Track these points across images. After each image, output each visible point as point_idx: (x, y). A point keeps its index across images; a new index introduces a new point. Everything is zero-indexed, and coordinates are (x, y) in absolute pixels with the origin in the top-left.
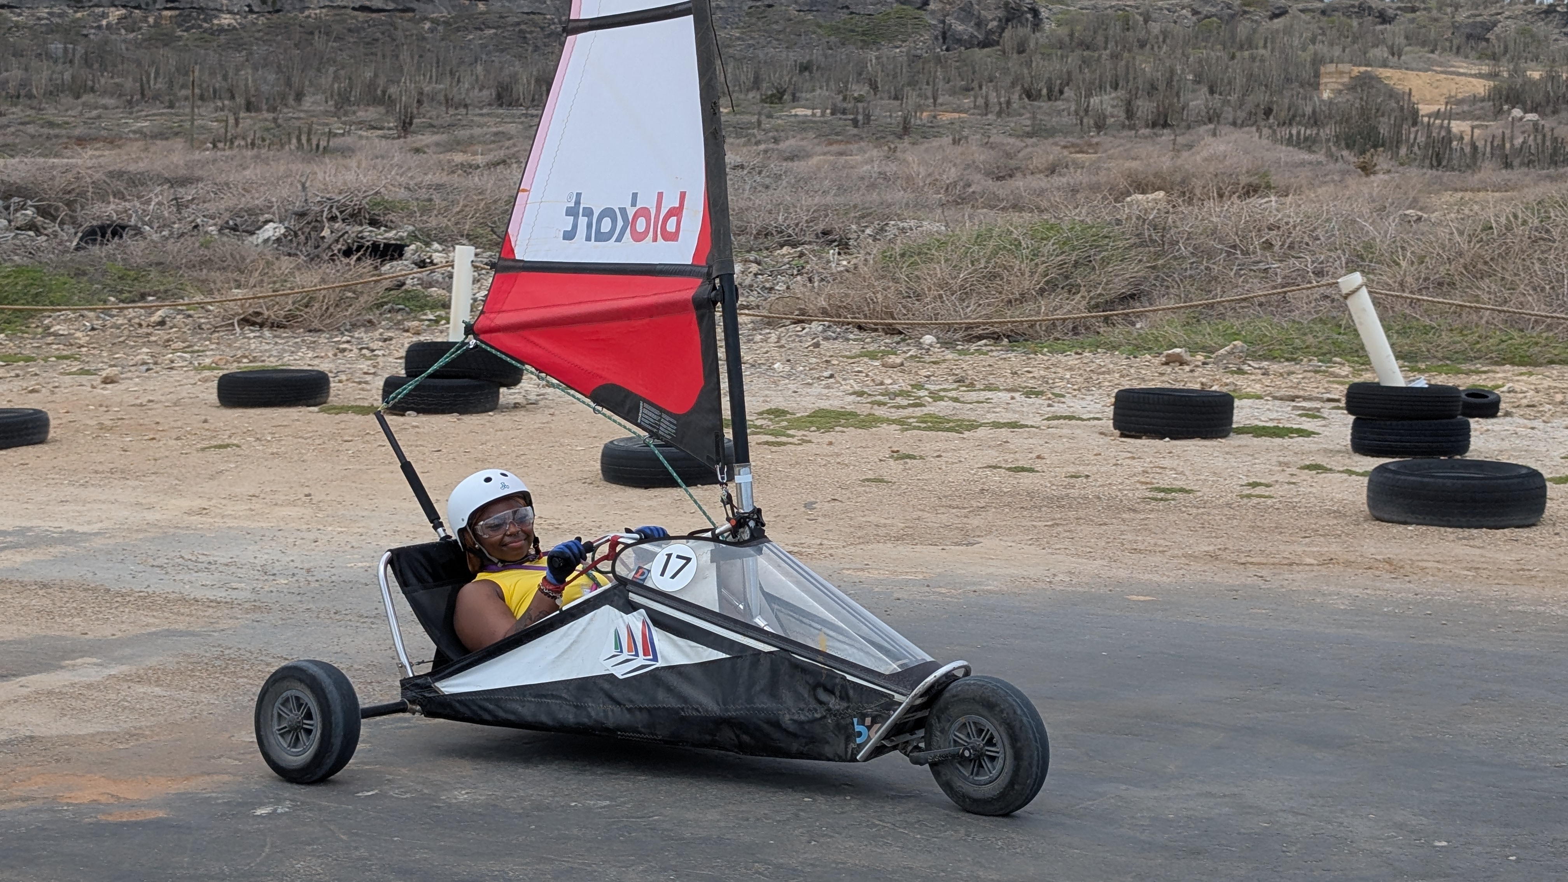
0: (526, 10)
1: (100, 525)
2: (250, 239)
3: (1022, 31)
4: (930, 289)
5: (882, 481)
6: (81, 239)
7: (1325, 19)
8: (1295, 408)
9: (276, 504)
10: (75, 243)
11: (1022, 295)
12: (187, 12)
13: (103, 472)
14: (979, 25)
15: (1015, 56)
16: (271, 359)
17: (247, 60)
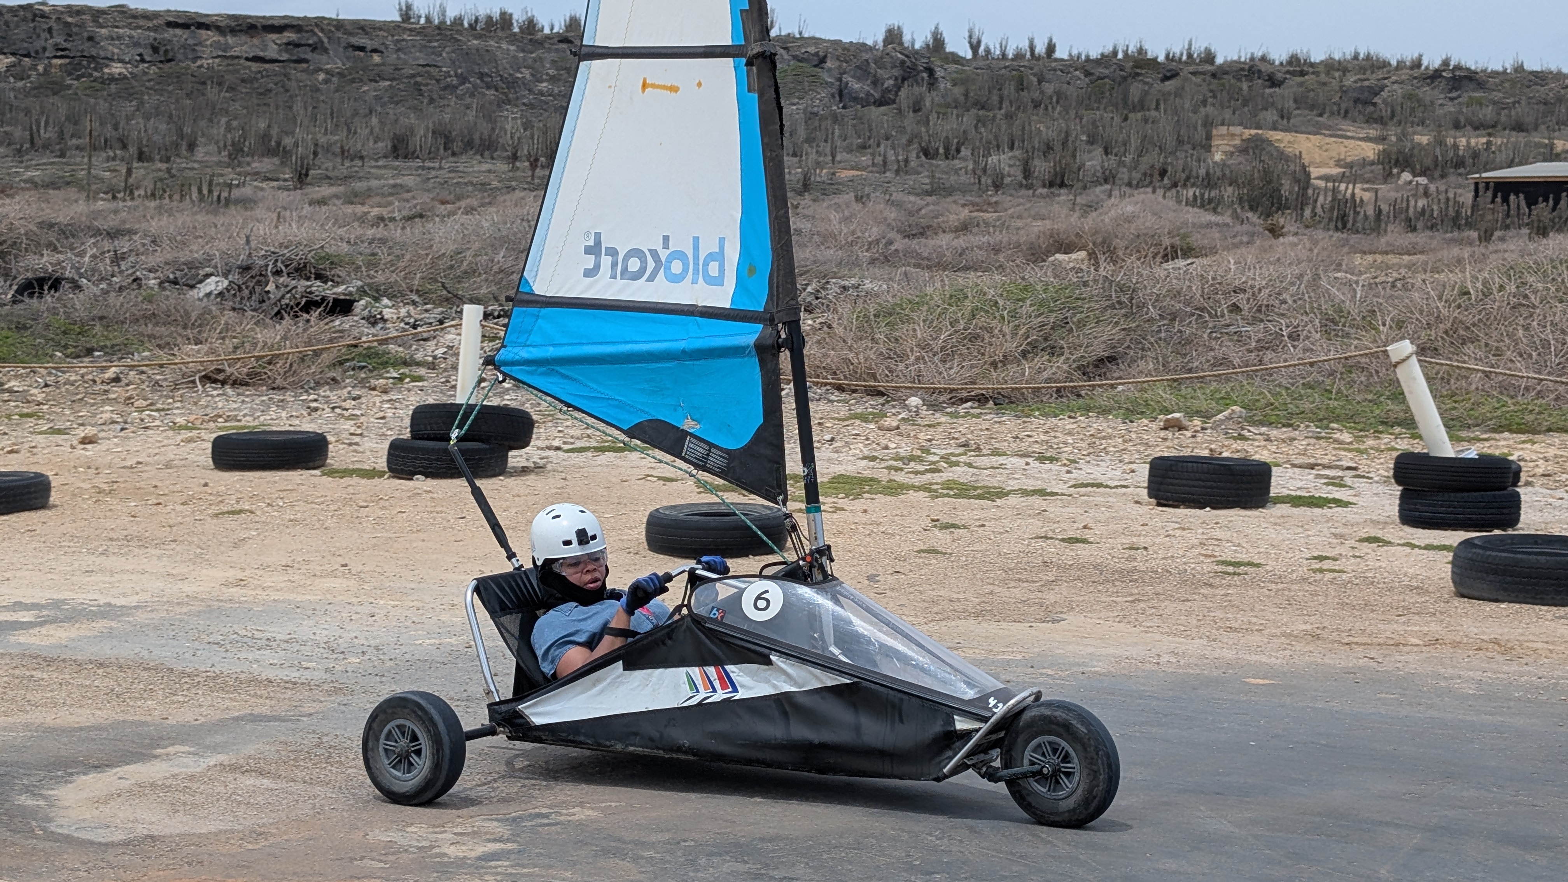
0: (422, 62)
1: (137, 598)
2: (191, 293)
3: (917, 90)
4: (912, 350)
5: (936, 552)
6: (16, 292)
7: (1215, 81)
8: (1318, 476)
9: (315, 575)
10: (9, 296)
11: (1005, 357)
12: (76, 61)
13: (118, 539)
14: (875, 83)
15: (911, 114)
16: (247, 418)
17: (138, 110)
